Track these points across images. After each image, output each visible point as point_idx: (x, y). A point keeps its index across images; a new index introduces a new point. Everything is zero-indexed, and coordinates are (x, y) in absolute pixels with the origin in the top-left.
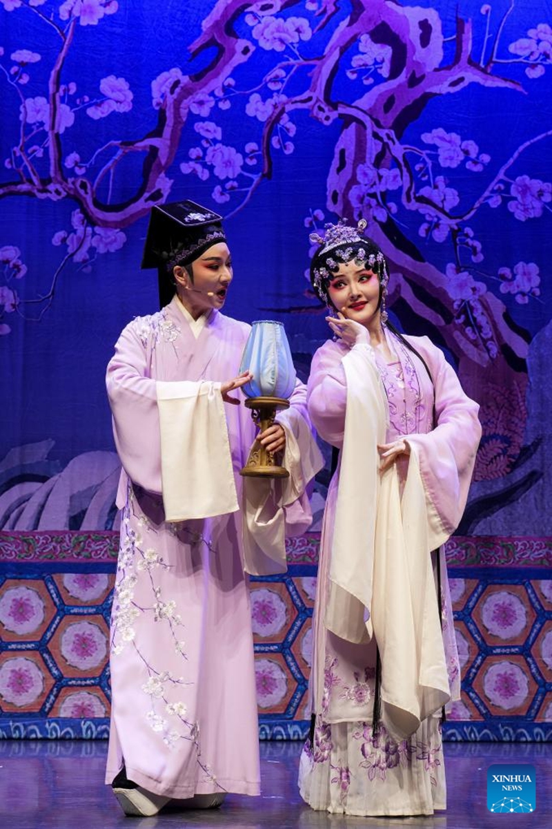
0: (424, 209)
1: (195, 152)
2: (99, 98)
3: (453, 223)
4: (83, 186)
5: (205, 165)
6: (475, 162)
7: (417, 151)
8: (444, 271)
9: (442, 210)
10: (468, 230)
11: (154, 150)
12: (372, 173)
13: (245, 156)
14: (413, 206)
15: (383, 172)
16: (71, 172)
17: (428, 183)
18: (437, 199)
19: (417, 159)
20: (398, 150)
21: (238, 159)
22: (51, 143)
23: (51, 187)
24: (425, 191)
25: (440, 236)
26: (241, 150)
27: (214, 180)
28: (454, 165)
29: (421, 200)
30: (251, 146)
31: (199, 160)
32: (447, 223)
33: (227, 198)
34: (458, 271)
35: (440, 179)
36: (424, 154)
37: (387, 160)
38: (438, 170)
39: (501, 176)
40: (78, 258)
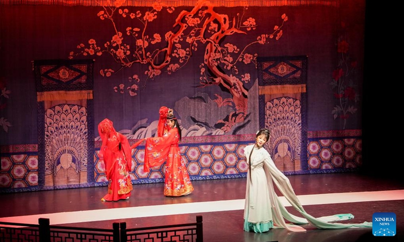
0: (225, 62)
1: (175, 51)
2: (154, 39)
3: (232, 65)
4: (151, 60)
5: (178, 54)
6: (236, 51)
7: (223, 49)
8: (229, 76)
9: (229, 62)
10: (235, 67)
11: (166, 51)
12: (214, 54)
13: (186, 51)
14: (223, 62)
15: (216, 54)
16: (148, 57)
17: (226, 56)
18: (228, 59)
19: (224, 51)
20: (219, 49)
21: (185, 52)
22: (143, 50)
23: (144, 61)
24: (226, 58)
25: (229, 68)
26: (185, 50)
27: (180, 57)
28: (232, 52)
29: (225, 60)
30: (188, 49)
31: (176, 53)
32: (230, 65)
33: (183, 61)
34: (233, 76)
35: (229, 55)
36: (225, 49)
37: (217, 51)
38: (228, 53)
39: (242, 54)
40: (151, 77)
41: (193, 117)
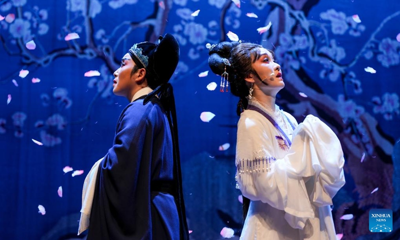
0: (323, 61)
1: (177, 28)
3: (342, 69)
4: (107, 50)
5: (184, 36)
6: (356, 30)
7: (317, 23)
8: (336, 99)
9: (334, 61)
10: (352, 74)
11: (151, 28)
12: (289, 38)
13: (209, 29)
14: (316, 59)
15: (297, 38)
16: (100, 42)
17: (325, 44)
18: (330, 52)
19: (318, 29)
20: (306, 24)
21: (204, 32)
22: (86, 24)
23: (87, 51)
24: (324, 50)
25: (334, 77)
26: (206, 26)
27: (189, 45)
28: (342, 32)
29: (322, 55)
30: (213, 24)
31: (180, 32)
32: (338, 69)
33: (197, 56)
34: (346, 99)
35: (333, 42)
36: (323, 26)
37: (299, 30)
38: (331, 35)
39: (372, 38)
40: (105, 95)
41: (225, 210)
